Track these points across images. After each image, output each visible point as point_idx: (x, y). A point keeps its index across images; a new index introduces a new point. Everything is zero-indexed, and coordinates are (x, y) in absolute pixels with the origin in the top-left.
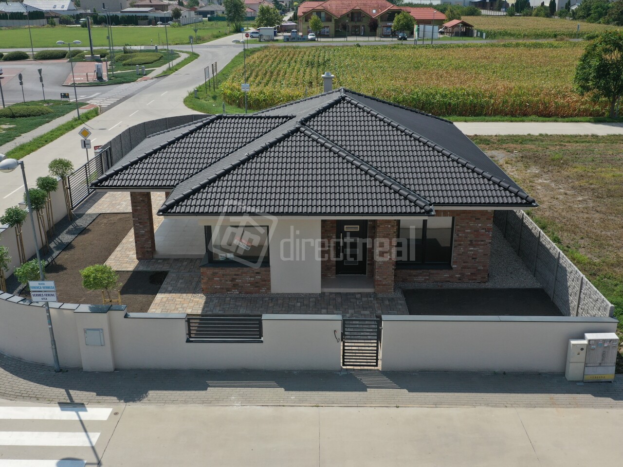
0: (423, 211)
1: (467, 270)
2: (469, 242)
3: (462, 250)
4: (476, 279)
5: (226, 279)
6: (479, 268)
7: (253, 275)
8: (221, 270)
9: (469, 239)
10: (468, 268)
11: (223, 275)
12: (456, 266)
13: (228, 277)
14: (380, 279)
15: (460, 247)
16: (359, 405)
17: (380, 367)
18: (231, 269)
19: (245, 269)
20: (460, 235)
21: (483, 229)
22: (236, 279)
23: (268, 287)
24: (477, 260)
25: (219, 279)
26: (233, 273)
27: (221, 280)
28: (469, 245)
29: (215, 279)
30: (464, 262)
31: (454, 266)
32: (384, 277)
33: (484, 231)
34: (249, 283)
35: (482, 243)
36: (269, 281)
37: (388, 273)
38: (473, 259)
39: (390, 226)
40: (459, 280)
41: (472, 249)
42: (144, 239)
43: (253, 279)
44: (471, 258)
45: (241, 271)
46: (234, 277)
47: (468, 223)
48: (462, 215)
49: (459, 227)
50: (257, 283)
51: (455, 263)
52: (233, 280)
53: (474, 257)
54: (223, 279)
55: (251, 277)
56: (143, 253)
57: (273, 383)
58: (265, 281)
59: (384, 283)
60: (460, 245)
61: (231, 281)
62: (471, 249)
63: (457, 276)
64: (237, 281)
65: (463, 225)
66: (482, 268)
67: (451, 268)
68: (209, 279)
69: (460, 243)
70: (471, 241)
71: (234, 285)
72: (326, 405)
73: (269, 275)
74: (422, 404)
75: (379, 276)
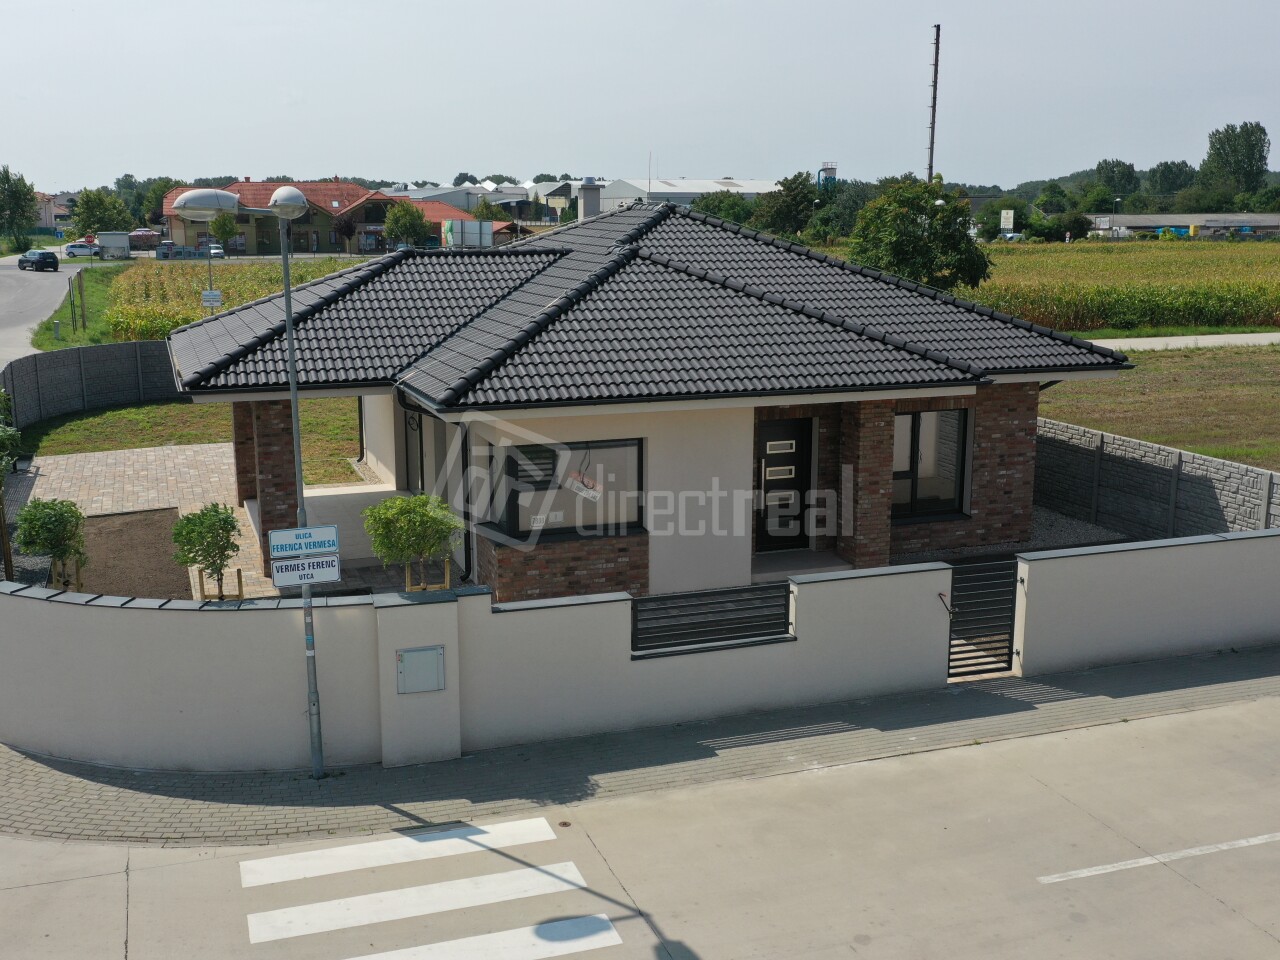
0: (969, 376)
1: (996, 517)
2: (998, 460)
3: (987, 476)
4: (1010, 537)
5: (554, 571)
6: (1017, 512)
7: (612, 556)
8: (543, 552)
9: (998, 452)
10: (998, 514)
11: (548, 562)
12: (976, 512)
13: (558, 565)
14: (865, 542)
15: (982, 469)
16: (1053, 730)
17: (1017, 670)
18: (566, 545)
19: (595, 543)
20: (983, 445)
21: (1021, 430)
22: (575, 569)
23: (643, 581)
24: (1013, 496)
25: (537, 572)
26: (571, 555)
27: (541, 576)
28: (999, 465)
29: (529, 573)
30: (991, 502)
31: (973, 512)
32: (872, 536)
33: (1022, 434)
34: (603, 576)
35: (1021, 459)
36: (646, 566)
37: (879, 527)
38: (1006, 493)
39: (883, 424)
40: (983, 540)
41: (1004, 472)
43: (613, 565)
44: (1002, 493)
45: (586, 548)
46: (572, 564)
47: (995, 419)
48: (985, 403)
49: (981, 429)
50: (620, 573)
51: (973, 504)
52: (569, 571)
53: (1007, 489)
54: (546, 570)
55: (608, 561)
58: (637, 567)
59: (871, 550)
60: (982, 466)
61: (564, 575)
62: (1002, 473)
63: (979, 531)
64: (576, 572)
65: (988, 424)
66: (1021, 512)
67: (970, 517)
68: (515, 574)
69: (982, 462)
70: (1001, 456)
71: (570, 583)
73: (646, 553)
75: (864, 535)
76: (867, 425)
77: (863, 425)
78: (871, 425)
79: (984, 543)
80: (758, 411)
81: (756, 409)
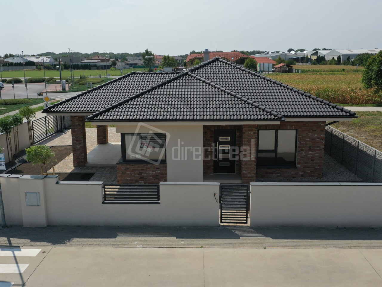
0: (277, 117)
1: (308, 169)
2: (308, 148)
3: (304, 154)
4: (314, 176)
5: (135, 173)
6: (316, 167)
7: (154, 170)
8: (131, 167)
9: (308, 145)
10: (308, 167)
11: (133, 170)
12: (299, 166)
13: (137, 171)
14: (246, 173)
15: (302, 151)
16: (234, 247)
17: (249, 224)
18: (139, 165)
19: (148, 165)
20: (302, 143)
21: (318, 138)
22: (142, 173)
23: (165, 179)
24: (315, 161)
25: (130, 173)
26: (140, 168)
27: (131, 174)
28: (309, 150)
29: (127, 173)
30: (305, 163)
31: (298, 166)
32: (249, 171)
33: (319, 139)
34: (151, 176)
35: (318, 148)
36: (166, 174)
37: (251, 168)
38: (312, 160)
39: (252, 133)
40: (302, 176)
41: (311, 153)
42: (79, 152)
43: (154, 173)
44: (310, 160)
45: (146, 167)
46: (141, 171)
47: (307, 134)
48: (302, 128)
49: (301, 137)
50: (157, 176)
51: (299, 163)
52: (140, 174)
53: (312, 159)
54: (133, 172)
55: (153, 171)
56: (78, 163)
57: (167, 234)
58: (163, 174)
59: (248, 176)
60: (302, 150)
61: (139, 174)
62: (310, 153)
63: (301, 173)
64: (142, 174)
65: (304, 135)
66: (318, 167)
67: (296, 168)
68: (123, 173)
69: (302, 148)
70: (310, 147)
71: (140, 177)
72: (209, 247)
73: (166, 170)
74: (284, 247)
75: (246, 171)
76: (246, 133)
77: (244, 133)
78: (247, 133)
79: (303, 177)
80: (205, 127)
81: (204, 125)
